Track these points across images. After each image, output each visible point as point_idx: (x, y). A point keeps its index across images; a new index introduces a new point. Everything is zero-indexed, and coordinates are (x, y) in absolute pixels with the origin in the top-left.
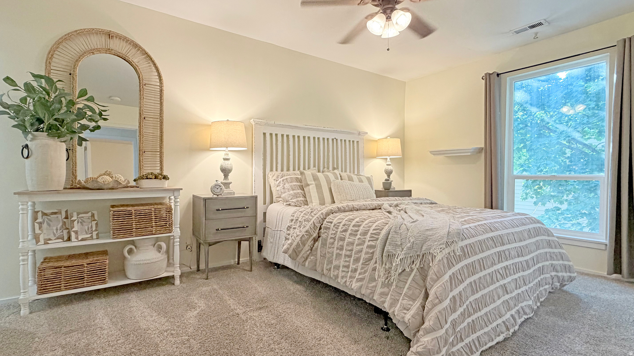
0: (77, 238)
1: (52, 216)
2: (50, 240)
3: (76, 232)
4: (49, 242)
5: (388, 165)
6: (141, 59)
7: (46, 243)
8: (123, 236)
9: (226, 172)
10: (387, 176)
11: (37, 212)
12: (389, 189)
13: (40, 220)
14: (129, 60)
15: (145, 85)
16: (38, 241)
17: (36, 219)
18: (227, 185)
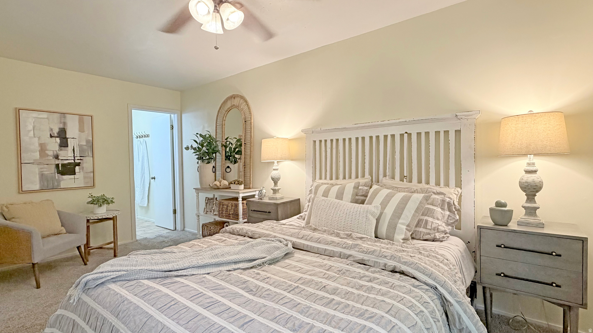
0: (213, 213)
1: (211, 200)
2: (208, 212)
3: (214, 210)
4: (207, 213)
5: (527, 172)
6: (243, 106)
7: (206, 213)
8: (222, 217)
9: (275, 181)
10: (526, 195)
11: (206, 198)
12: (505, 224)
13: (206, 202)
14: (239, 108)
15: (245, 122)
16: (204, 212)
17: (206, 201)
18: (275, 191)
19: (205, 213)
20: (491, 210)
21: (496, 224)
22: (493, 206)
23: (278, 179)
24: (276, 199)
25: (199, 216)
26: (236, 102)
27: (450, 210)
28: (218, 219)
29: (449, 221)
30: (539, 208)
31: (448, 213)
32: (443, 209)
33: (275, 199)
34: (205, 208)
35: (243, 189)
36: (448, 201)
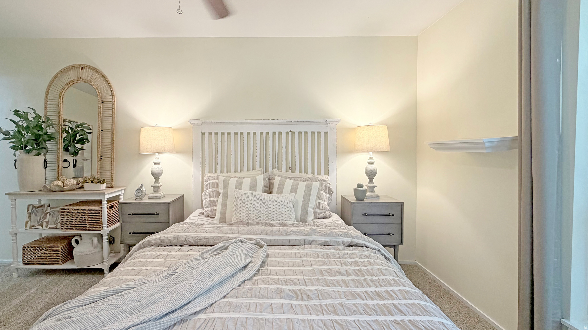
1: (39, 208)
2: (34, 226)
4: (33, 228)
5: (369, 163)
6: (99, 82)
7: (31, 228)
8: (67, 229)
9: (156, 176)
10: (369, 178)
11: (29, 206)
12: (362, 199)
13: (30, 211)
14: (92, 84)
15: (102, 102)
16: (26, 226)
17: (28, 210)
18: (156, 188)
19: (28, 227)
20: (355, 190)
21: (357, 200)
22: (356, 187)
23: (161, 174)
24: (160, 197)
25: (16, 234)
26: (86, 74)
27: (329, 194)
28: (59, 232)
29: (329, 201)
30: (376, 187)
31: (328, 195)
32: (326, 192)
33: (158, 197)
34: (27, 222)
35: (105, 188)
36: (328, 186)
